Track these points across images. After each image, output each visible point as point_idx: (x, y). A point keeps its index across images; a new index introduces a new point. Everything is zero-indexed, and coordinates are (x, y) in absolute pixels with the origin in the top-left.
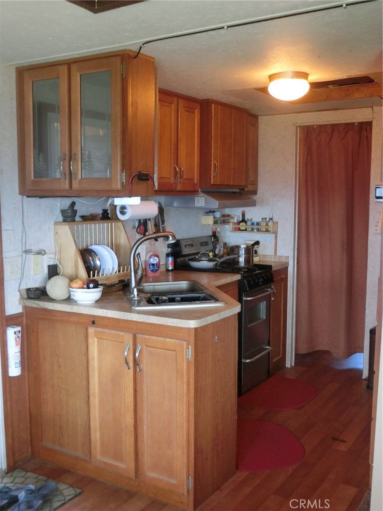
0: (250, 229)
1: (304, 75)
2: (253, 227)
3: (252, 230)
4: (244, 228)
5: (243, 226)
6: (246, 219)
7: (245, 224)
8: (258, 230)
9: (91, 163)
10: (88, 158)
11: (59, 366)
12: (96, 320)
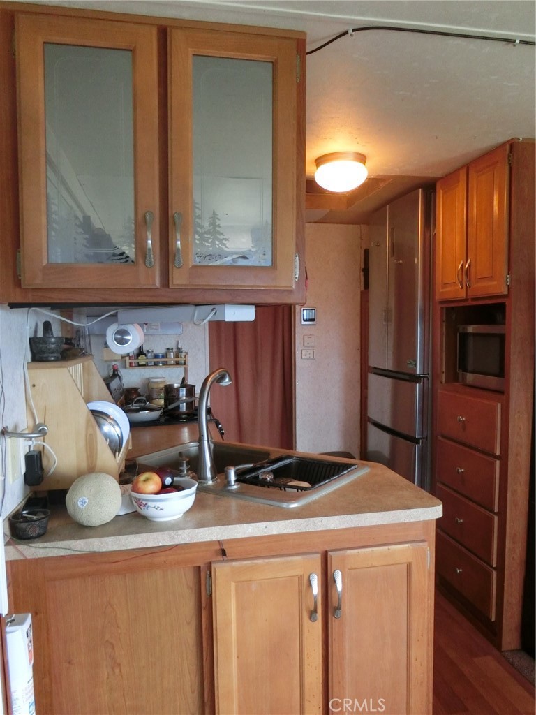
0: (153, 364)
1: (362, 158)
2: (156, 360)
3: (156, 364)
4: (143, 363)
5: (142, 360)
6: (145, 351)
7: (145, 357)
8: (165, 364)
9: (221, 237)
10: (210, 225)
11: (115, 664)
12: (224, 547)
